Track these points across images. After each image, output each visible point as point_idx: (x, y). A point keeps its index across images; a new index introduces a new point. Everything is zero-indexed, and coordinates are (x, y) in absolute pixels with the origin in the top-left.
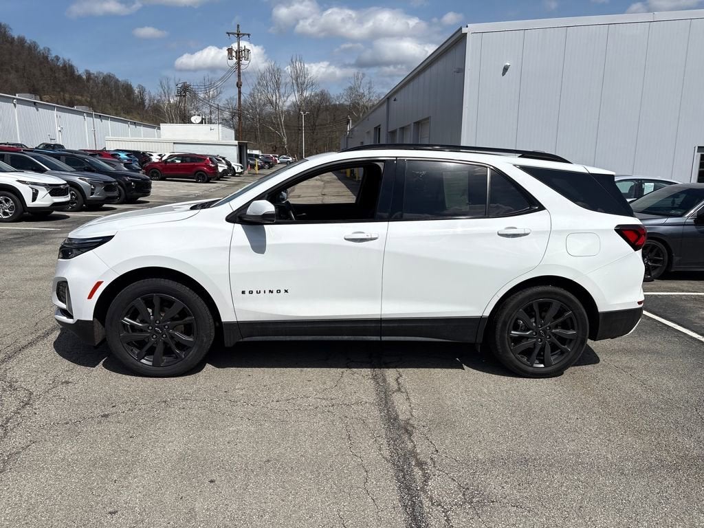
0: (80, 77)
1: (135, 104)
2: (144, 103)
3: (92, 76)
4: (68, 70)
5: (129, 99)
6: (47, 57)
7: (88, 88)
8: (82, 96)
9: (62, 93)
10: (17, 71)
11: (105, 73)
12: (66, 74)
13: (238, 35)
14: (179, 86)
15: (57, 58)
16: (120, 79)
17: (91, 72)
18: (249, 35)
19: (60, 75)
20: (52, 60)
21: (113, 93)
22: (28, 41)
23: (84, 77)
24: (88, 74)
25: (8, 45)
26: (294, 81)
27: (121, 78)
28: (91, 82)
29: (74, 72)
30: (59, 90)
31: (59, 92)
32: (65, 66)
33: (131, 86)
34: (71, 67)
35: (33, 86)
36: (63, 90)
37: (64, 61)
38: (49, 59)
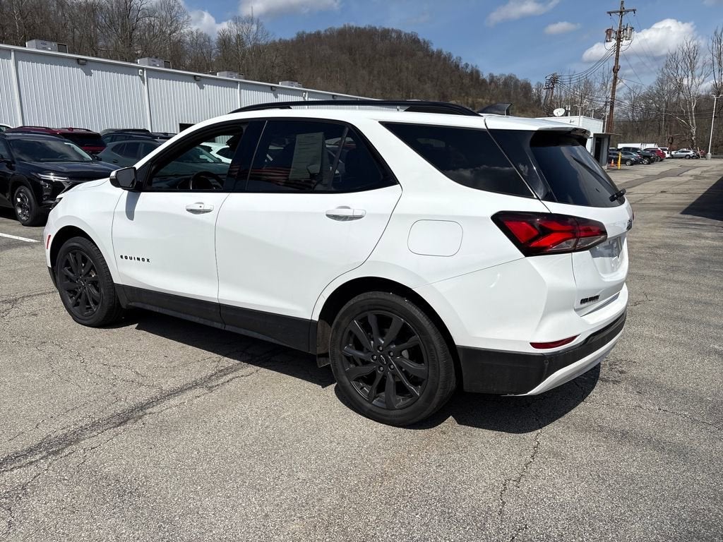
0: (484, 81)
1: (532, 102)
2: (540, 100)
3: (495, 79)
4: (475, 76)
5: (526, 98)
6: (458, 66)
7: (489, 91)
8: (483, 98)
9: (466, 98)
10: (432, 81)
11: (507, 75)
12: (472, 79)
13: (621, 12)
14: (549, 78)
15: (467, 65)
16: (520, 79)
17: (495, 75)
18: (634, 11)
19: (466, 81)
20: (462, 68)
21: (512, 93)
22: (445, 53)
23: (488, 80)
24: (492, 77)
25: (428, 58)
26: (715, 59)
27: (521, 77)
28: (493, 84)
29: (479, 76)
30: (463, 95)
31: (464, 97)
32: (472, 72)
33: (529, 84)
34: (477, 72)
35: (443, 93)
36: (467, 94)
37: (473, 67)
38: (460, 66)
